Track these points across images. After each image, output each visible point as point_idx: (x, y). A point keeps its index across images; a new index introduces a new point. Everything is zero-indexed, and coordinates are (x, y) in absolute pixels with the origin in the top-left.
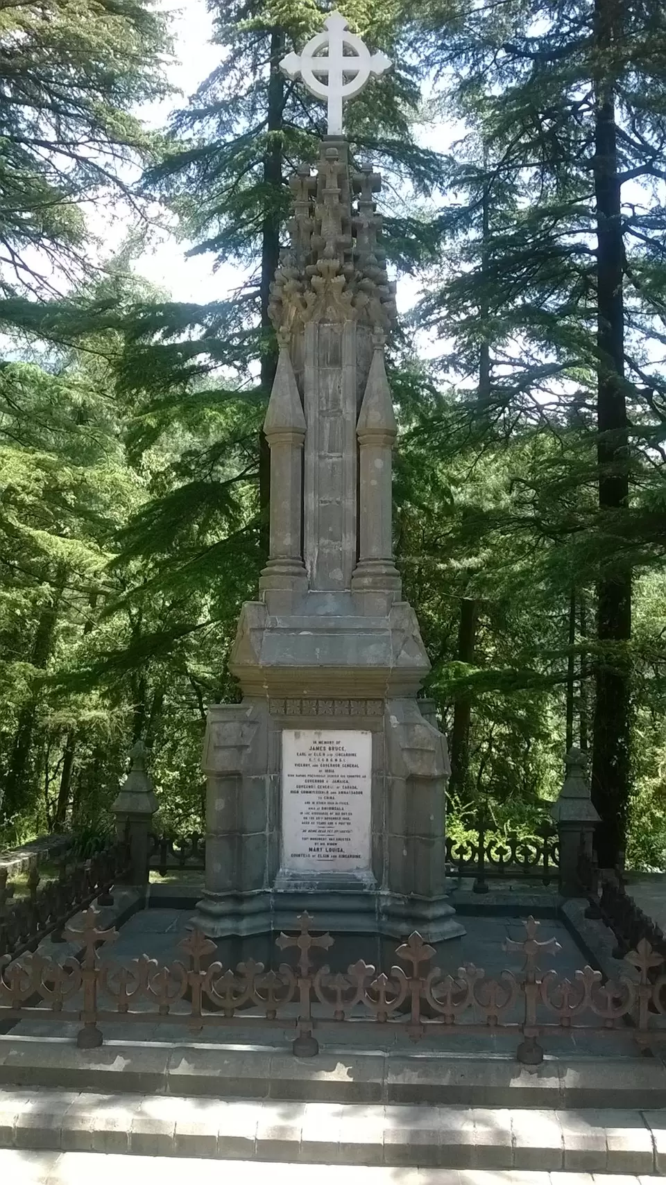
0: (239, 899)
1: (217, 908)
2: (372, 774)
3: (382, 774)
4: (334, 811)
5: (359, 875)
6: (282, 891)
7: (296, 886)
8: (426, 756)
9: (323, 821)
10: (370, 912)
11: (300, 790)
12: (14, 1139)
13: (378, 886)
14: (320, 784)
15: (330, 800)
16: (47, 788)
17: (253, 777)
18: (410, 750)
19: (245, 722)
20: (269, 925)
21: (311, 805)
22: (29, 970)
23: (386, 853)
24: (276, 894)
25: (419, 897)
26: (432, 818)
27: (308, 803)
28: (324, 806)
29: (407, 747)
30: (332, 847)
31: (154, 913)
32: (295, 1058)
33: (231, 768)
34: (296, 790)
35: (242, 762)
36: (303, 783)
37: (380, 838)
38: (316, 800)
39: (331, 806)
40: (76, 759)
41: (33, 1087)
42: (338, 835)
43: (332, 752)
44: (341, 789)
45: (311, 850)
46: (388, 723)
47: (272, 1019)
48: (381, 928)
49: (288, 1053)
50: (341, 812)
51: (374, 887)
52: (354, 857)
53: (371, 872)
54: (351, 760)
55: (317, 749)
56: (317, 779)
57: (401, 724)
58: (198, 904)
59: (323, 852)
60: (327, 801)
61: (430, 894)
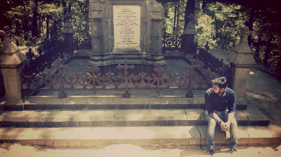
0: (103, 56)
1: (96, 58)
2: (141, 19)
3: (144, 19)
4: (129, 30)
5: (137, 48)
6: (115, 53)
7: (119, 52)
8: (157, 13)
9: (126, 33)
10: (140, 58)
11: (119, 24)
12: (43, 125)
13: (142, 51)
14: (125, 22)
15: (128, 27)
16: (43, 31)
17: (105, 20)
18: (153, 11)
19: (101, 3)
20: (112, 63)
21: (122, 29)
22: (41, 77)
23: (145, 42)
24: (113, 54)
25: (154, 54)
26: (159, 32)
27: (122, 28)
28: (126, 29)
29: (151, 10)
30: (129, 41)
31: (76, 60)
32: (124, 99)
33: (98, 17)
34: (118, 24)
35: (101, 15)
36: (120, 22)
37: (143, 38)
38: (124, 27)
39: (129, 29)
40: (49, 24)
41: (47, 110)
42: (131, 37)
43: (128, 12)
44: (131, 24)
45: (123, 42)
46: (146, 3)
47: (116, 89)
48: (143, 63)
49: (122, 97)
50: (131, 30)
51: (141, 51)
52: (135, 43)
53: (140, 48)
54: (134, 15)
55: (124, 11)
56: (124, 21)
57: (149, 3)
58: (90, 57)
59: (126, 42)
60: (127, 27)
61: (157, 53)
